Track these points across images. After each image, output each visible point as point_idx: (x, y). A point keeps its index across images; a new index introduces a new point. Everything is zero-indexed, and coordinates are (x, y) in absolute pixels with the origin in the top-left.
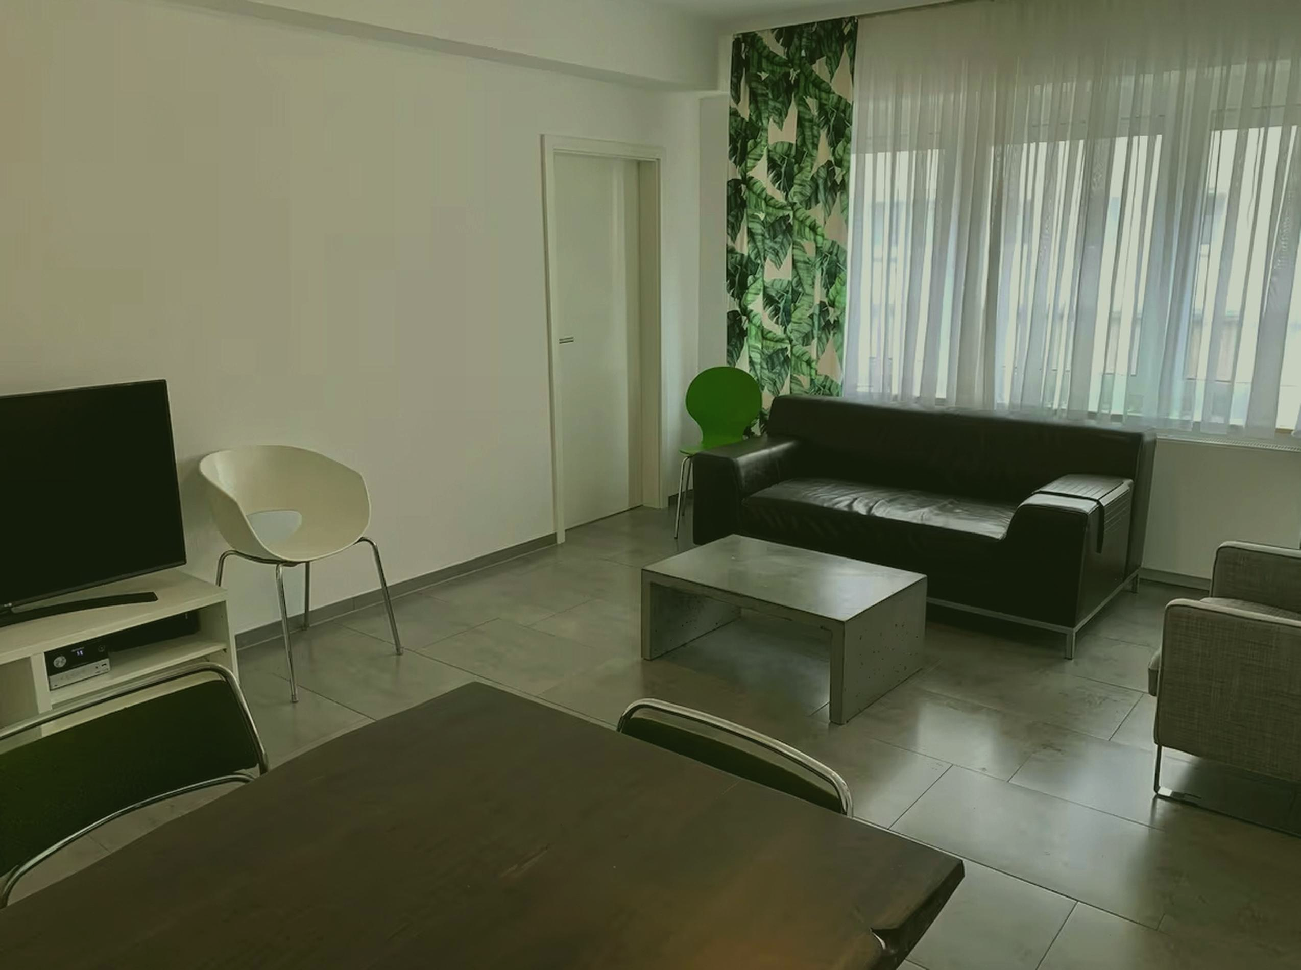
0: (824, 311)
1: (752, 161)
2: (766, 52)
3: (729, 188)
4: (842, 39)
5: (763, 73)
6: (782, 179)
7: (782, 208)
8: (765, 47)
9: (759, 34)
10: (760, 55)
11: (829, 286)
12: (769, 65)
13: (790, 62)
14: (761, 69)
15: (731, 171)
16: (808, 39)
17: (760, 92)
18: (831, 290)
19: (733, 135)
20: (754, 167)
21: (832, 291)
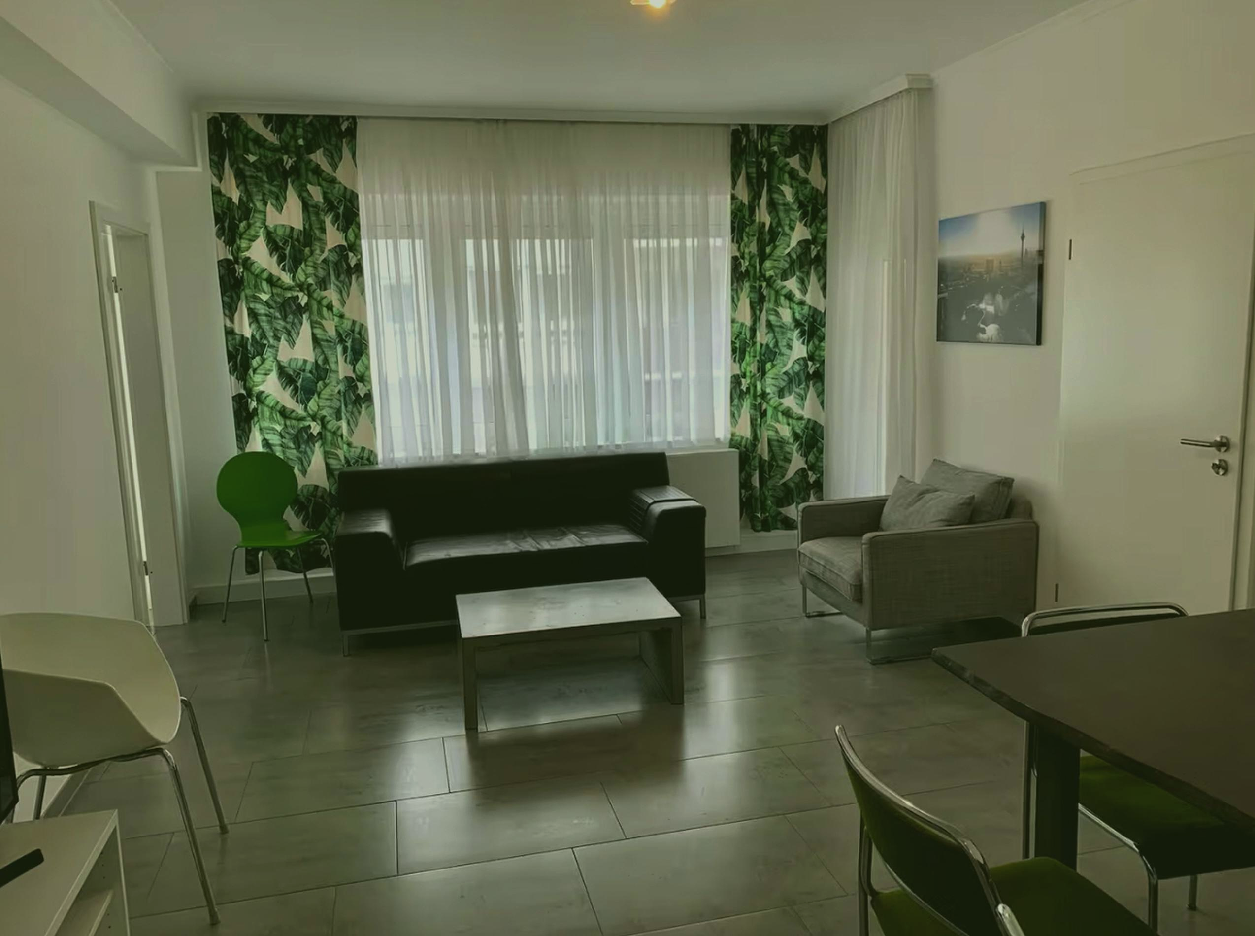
0: (352, 386)
1: (247, 242)
2: (251, 136)
3: (221, 268)
4: (341, 135)
5: (250, 155)
6: (287, 261)
7: (290, 289)
8: (251, 130)
9: (242, 117)
10: (246, 137)
11: (355, 363)
12: (256, 147)
13: (285, 148)
14: (247, 151)
15: (222, 251)
16: (303, 129)
17: (248, 174)
18: (356, 367)
19: (219, 214)
20: (249, 248)
21: (359, 366)
